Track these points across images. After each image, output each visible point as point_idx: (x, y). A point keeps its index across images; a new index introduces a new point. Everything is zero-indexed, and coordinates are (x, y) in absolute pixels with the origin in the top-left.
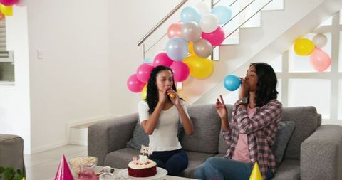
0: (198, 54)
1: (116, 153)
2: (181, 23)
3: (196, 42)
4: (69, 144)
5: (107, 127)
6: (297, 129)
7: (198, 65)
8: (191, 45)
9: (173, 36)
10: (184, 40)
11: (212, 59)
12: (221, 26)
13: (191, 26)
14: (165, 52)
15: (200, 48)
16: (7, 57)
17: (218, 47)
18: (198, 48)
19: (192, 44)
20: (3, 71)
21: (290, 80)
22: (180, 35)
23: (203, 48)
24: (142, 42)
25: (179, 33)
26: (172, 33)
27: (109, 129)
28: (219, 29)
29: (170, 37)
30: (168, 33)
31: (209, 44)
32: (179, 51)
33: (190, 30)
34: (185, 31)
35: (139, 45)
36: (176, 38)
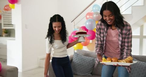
4: (39, 67)
9: (89, 18)
10: (94, 20)
20: (11, 32)
21: (144, 39)
25: (91, 17)
26: (88, 17)
29: (87, 19)
30: (86, 17)
34: (95, 16)
35: (72, 22)
36: (90, 19)
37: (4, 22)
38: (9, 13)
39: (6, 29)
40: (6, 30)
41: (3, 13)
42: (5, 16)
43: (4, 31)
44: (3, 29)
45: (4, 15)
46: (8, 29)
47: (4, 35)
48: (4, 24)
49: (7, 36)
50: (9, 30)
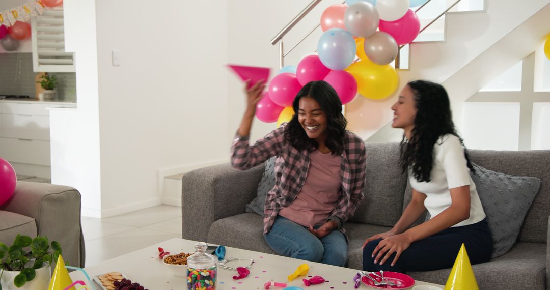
0: (372, 57)
1: (228, 222)
2: (346, 4)
3: (370, 37)
4: (163, 205)
5: (213, 176)
6: (543, 191)
7: (372, 78)
8: (360, 43)
9: (331, 27)
10: (348, 32)
11: (397, 66)
12: (413, 9)
13: (359, 9)
14: (316, 54)
15: (376, 48)
16: (72, 64)
17: (407, 46)
18: (373, 48)
19: (363, 40)
20: (65, 86)
21: (535, 104)
22: (343, 27)
23: (381, 48)
24: (280, 38)
25: (340, 22)
26: (328, 22)
27: (216, 181)
28: (409, 13)
29: (325, 28)
30: (322, 24)
31: (392, 40)
32: (339, 53)
33: (359, 16)
34: (351, 17)
35: (274, 43)
36: (334, 29)
37: (39, 47)
38: (56, 17)
39: (46, 73)
40: (48, 78)
41: (35, 14)
42: (42, 27)
43: (42, 80)
44: (38, 73)
45: (39, 24)
46: (55, 75)
47: (41, 96)
48: (41, 57)
49: (52, 99)
50: (59, 76)
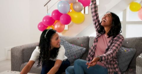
0: (75, 10)
3: (74, 3)
7: (76, 17)
11: (85, 13)
18: (75, 7)
23: (78, 7)
24: (47, 4)
27: (23, 50)
35: (44, 6)
